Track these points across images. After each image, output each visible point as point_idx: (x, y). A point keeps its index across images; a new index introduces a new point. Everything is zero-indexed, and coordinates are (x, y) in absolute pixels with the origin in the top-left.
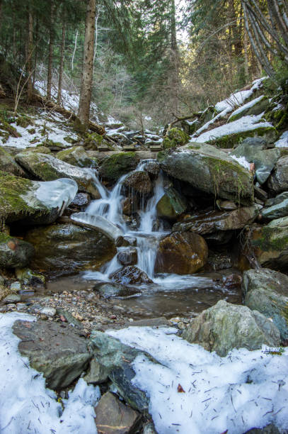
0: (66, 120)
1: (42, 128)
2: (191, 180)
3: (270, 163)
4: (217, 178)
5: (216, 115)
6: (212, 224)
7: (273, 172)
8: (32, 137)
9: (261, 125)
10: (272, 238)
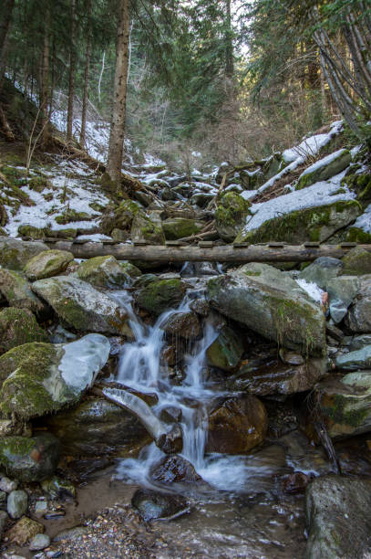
0: (92, 171)
1: (61, 191)
2: (248, 322)
3: (347, 297)
4: (281, 325)
5: (283, 167)
6: (273, 385)
7: (351, 307)
8: (48, 205)
9: (341, 197)
10: (345, 409)
